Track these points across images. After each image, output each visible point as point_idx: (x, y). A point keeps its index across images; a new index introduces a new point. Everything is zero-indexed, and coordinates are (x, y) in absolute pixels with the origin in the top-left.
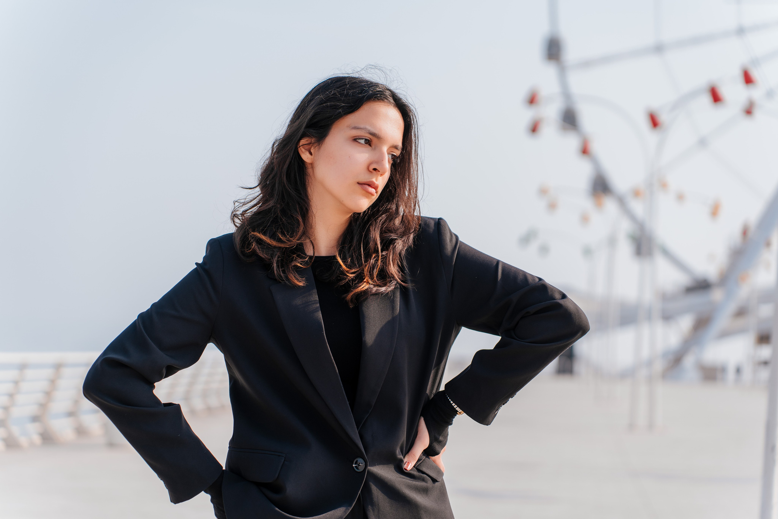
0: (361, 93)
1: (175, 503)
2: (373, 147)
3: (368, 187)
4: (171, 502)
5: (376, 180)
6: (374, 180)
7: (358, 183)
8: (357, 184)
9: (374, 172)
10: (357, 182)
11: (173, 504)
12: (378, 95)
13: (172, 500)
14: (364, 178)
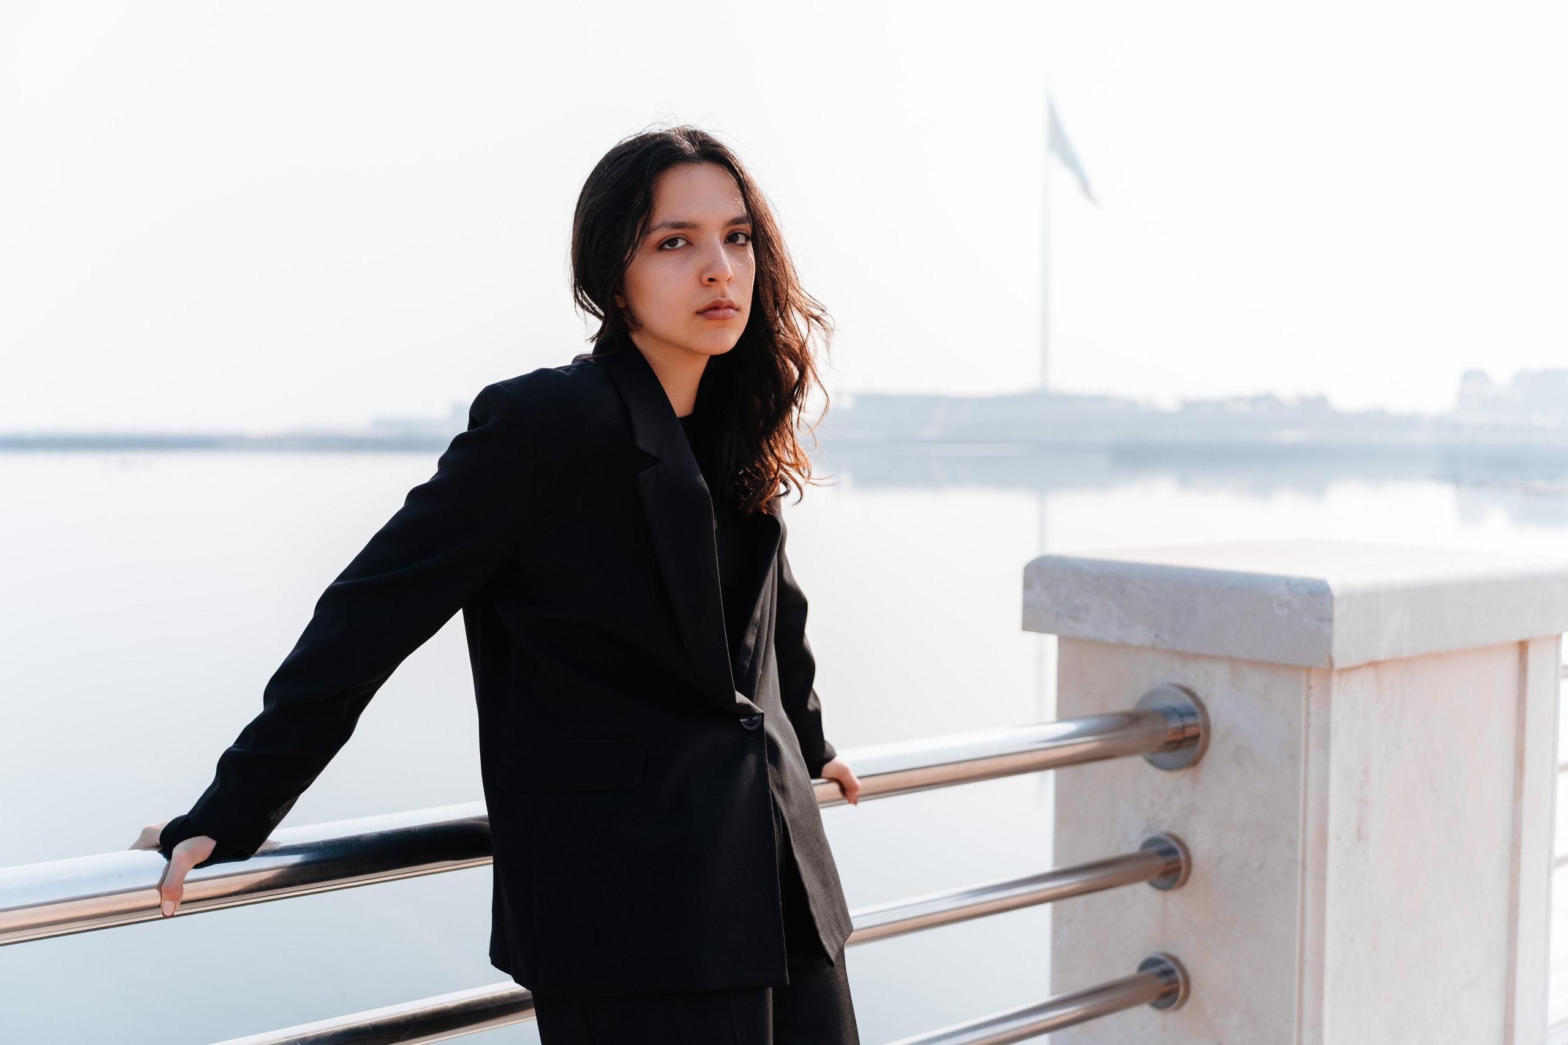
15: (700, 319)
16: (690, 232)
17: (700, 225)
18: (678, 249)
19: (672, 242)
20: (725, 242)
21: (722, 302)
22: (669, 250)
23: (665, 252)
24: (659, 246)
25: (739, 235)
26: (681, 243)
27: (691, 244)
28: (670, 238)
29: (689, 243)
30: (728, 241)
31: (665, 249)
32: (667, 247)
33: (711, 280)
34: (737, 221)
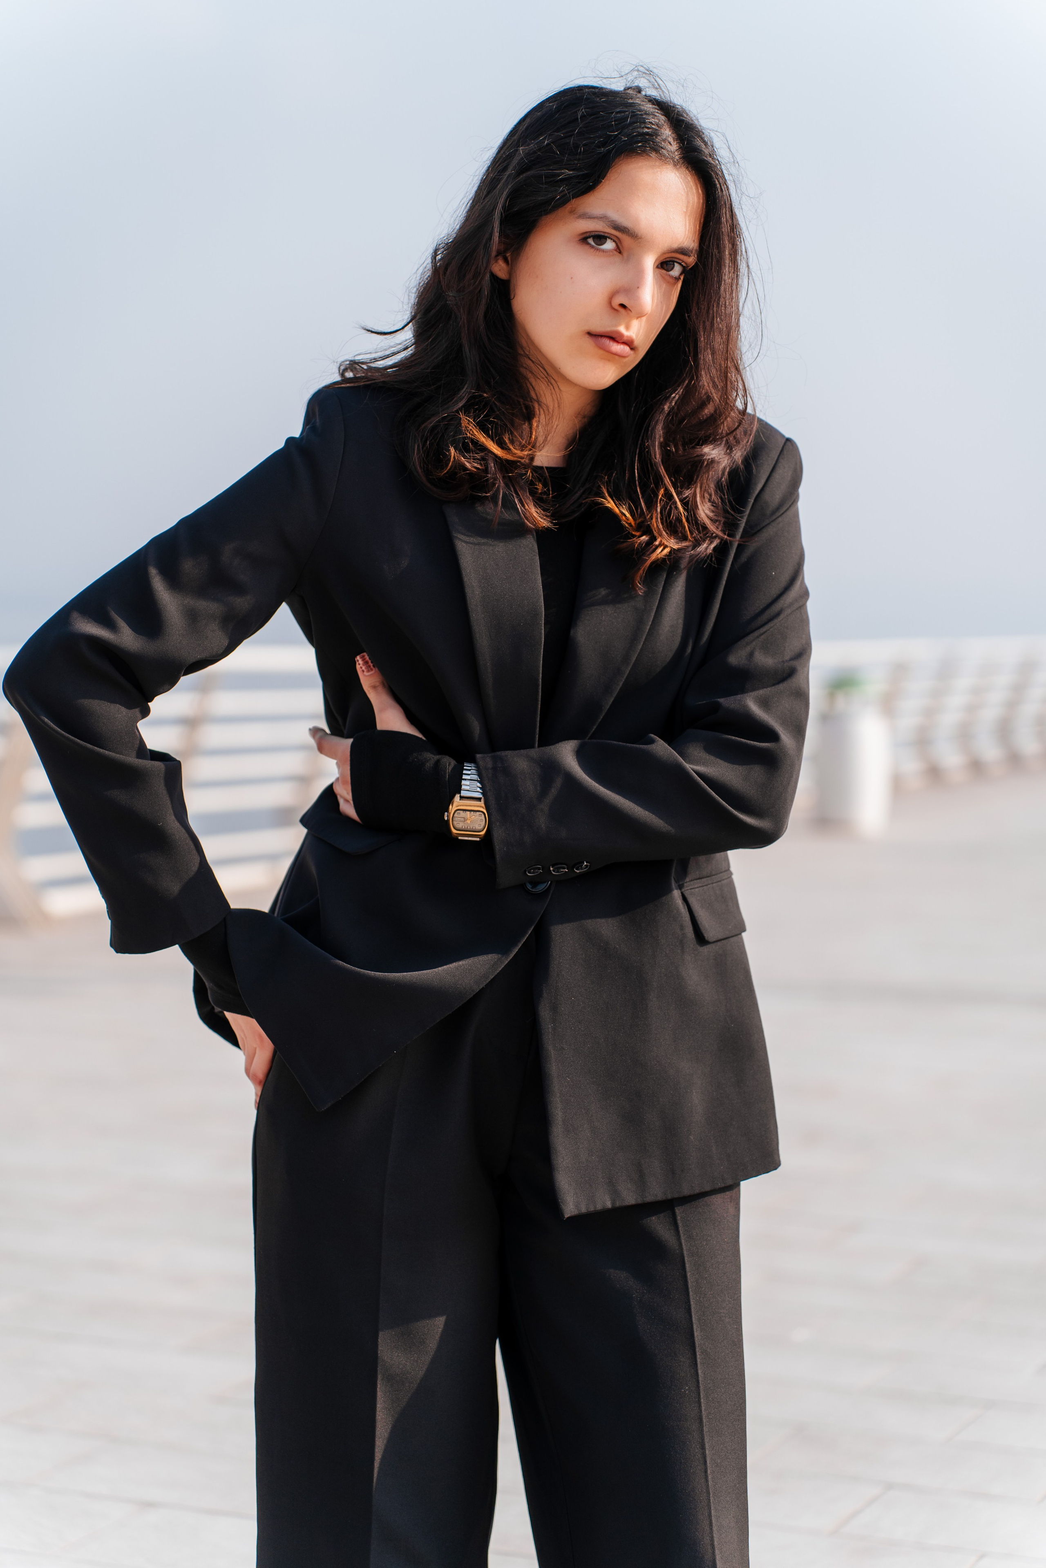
0: (604, 144)
1: (117, 952)
2: (625, 254)
3: (608, 341)
4: (111, 945)
5: (627, 328)
6: (622, 329)
7: (590, 334)
8: (587, 336)
9: (622, 310)
10: (587, 331)
11: (112, 950)
12: (639, 144)
13: (113, 942)
14: (602, 324)
15: (588, 342)
16: (626, 240)
17: (641, 238)
18: (603, 251)
19: (600, 238)
20: (657, 267)
21: (621, 335)
22: (592, 247)
23: (587, 247)
24: (585, 236)
25: (676, 264)
26: (609, 245)
27: (620, 252)
28: (597, 233)
29: (619, 250)
30: (659, 266)
31: (588, 244)
32: (591, 241)
33: (623, 306)
34: (683, 251)
